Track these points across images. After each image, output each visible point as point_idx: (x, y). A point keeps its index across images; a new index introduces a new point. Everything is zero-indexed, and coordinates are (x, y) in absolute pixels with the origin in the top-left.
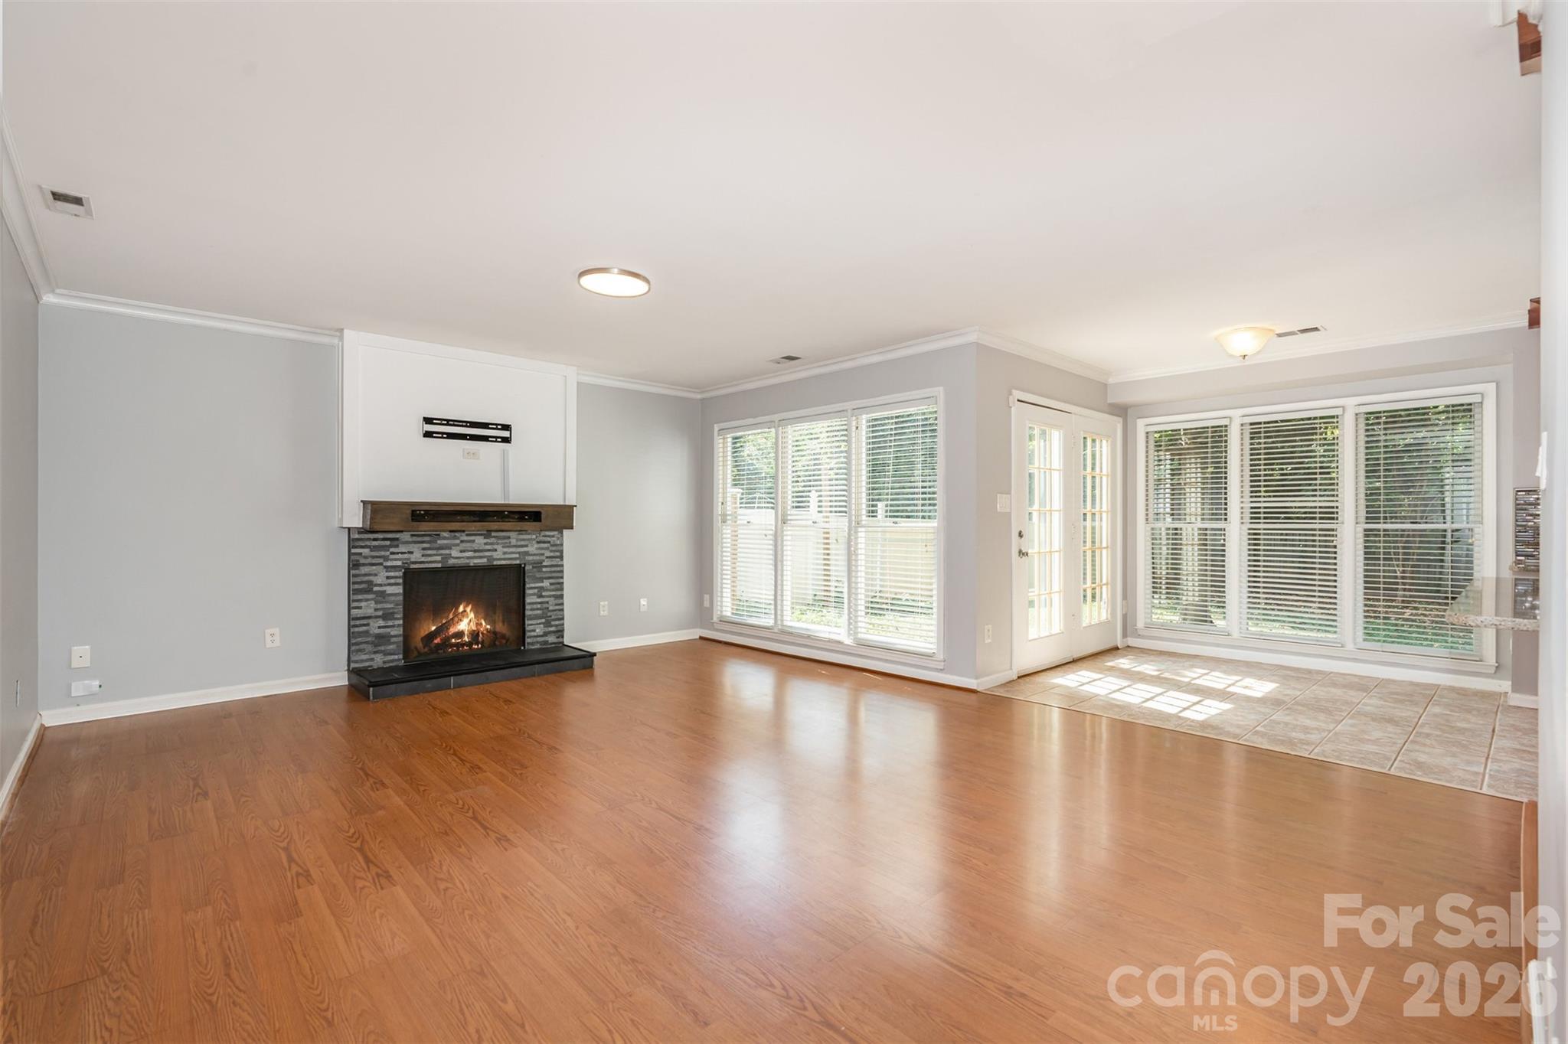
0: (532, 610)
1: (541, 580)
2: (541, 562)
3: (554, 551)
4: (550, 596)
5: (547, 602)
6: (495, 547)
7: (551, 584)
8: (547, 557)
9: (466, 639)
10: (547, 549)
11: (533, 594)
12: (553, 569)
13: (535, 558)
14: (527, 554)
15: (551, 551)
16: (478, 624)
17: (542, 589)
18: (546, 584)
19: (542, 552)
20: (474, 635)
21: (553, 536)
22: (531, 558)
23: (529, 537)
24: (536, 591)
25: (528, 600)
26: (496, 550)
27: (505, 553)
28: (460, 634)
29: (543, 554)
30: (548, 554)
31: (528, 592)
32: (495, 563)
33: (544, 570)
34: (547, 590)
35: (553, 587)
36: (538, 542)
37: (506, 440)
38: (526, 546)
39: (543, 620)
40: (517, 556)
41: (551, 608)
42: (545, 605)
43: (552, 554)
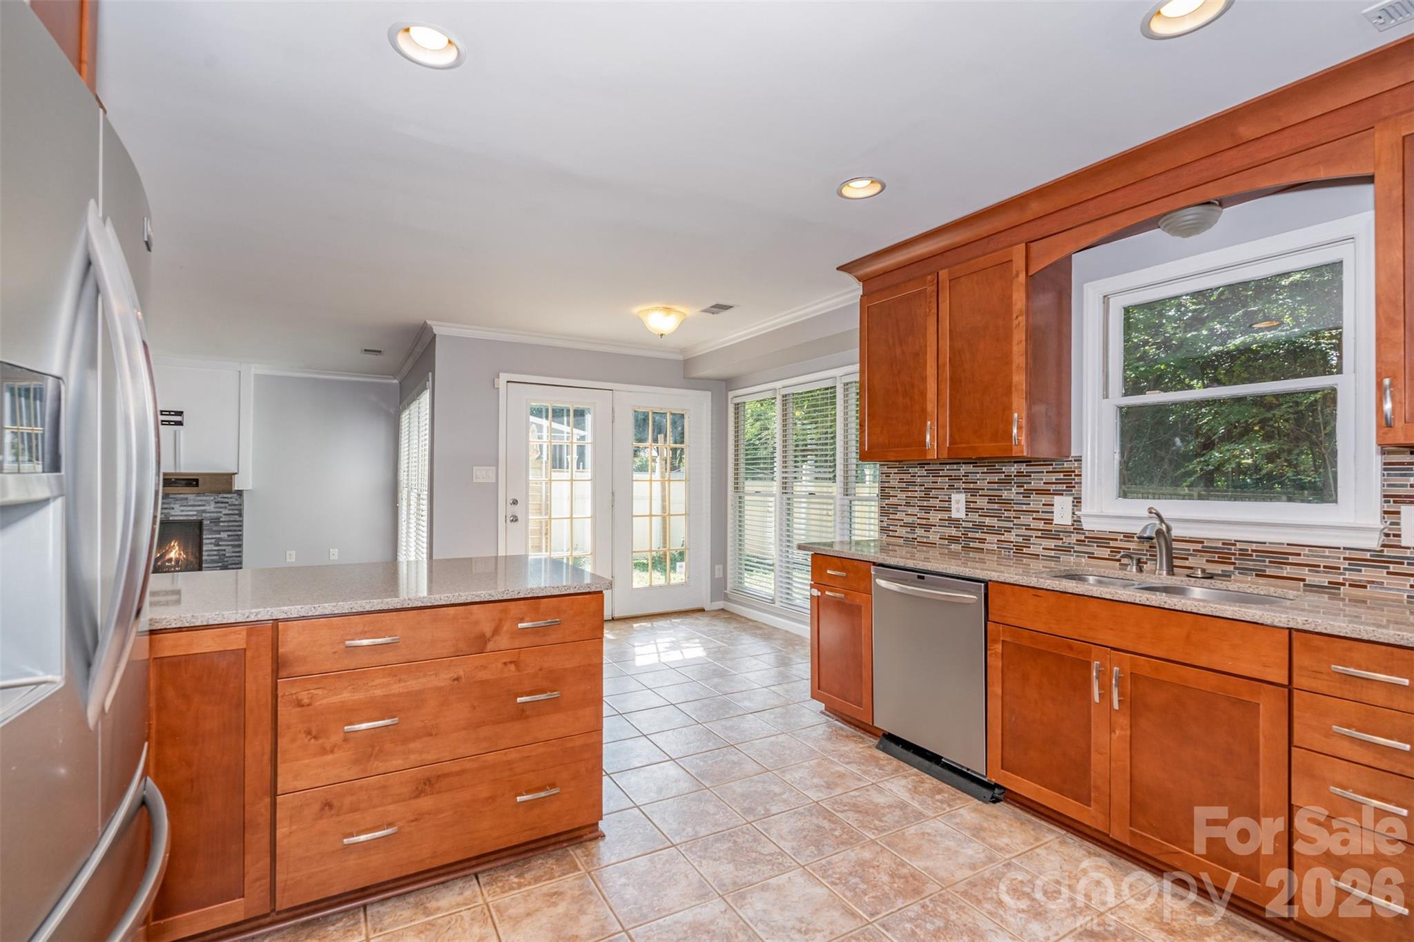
0: (208, 556)
1: (219, 532)
2: (218, 518)
3: (233, 510)
4: (228, 545)
5: (225, 550)
6: (172, 506)
7: (229, 536)
8: (225, 515)
9: (173, 563)
10: (225, 508)
11: (211, 543)
12: (231, 524)
13: (212, 515)
14: (204, 511)
15: (229, 510)
16: (180, 554)
17: (220, 539)
18: (224, 535)
19: (220, 510)
20: (177, 561)
21: (231, 498)
22: (208, 515)
23: (207, 498)
24: (213, 541)
25: (205, 548)
26: (173, 508)
27: (182, 511)
28: (170, 560)
29: (221, 512)
30: (227, 512)
31: (204, 541)
32: (171, 518)
33: (221, 524)
34: (225, 540)
35: (230, 538)
36: (216, 503)
37: (180, 423)
38: (204, 505)
39: (220, 564)
40: (195, 513)
41: (227, 555)
42: (223, 552)
43: (230, 512)
